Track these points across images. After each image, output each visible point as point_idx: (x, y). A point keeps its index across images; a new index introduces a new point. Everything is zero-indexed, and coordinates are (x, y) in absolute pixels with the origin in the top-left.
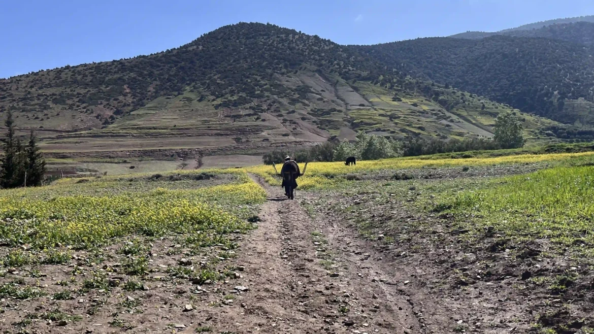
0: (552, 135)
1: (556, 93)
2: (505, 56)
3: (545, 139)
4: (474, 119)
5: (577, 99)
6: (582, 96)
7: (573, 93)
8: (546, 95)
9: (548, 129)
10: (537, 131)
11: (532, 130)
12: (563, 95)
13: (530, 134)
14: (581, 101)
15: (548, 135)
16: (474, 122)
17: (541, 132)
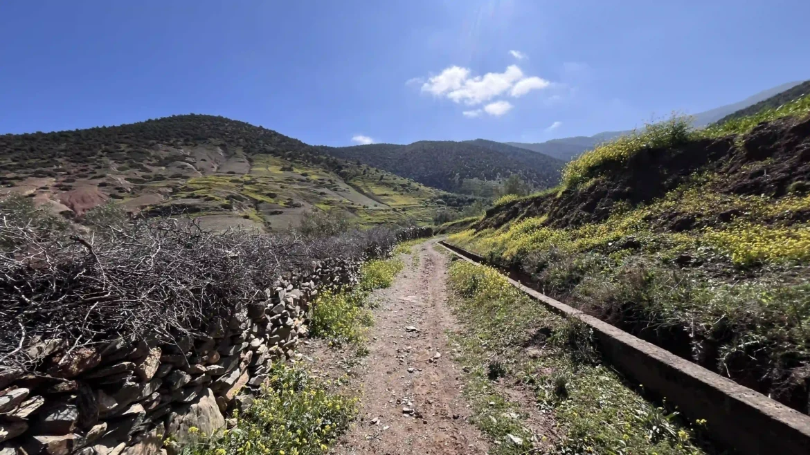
0: (442, 203)
1: (457, 174)
2: (425, 151)
3: (433, 207)
4: (368, 189)
5: (473, 178)
6: (476, 176)
7: (470, 174)
8: (450, 176)
9: (440, 197)
10: (428, 200)
11: (424, 199)
12: (462, 176)
13: (420, 203)
14: (475, 180)
15: (438, 203)
16: (366, 192)
17: (432, 200)
